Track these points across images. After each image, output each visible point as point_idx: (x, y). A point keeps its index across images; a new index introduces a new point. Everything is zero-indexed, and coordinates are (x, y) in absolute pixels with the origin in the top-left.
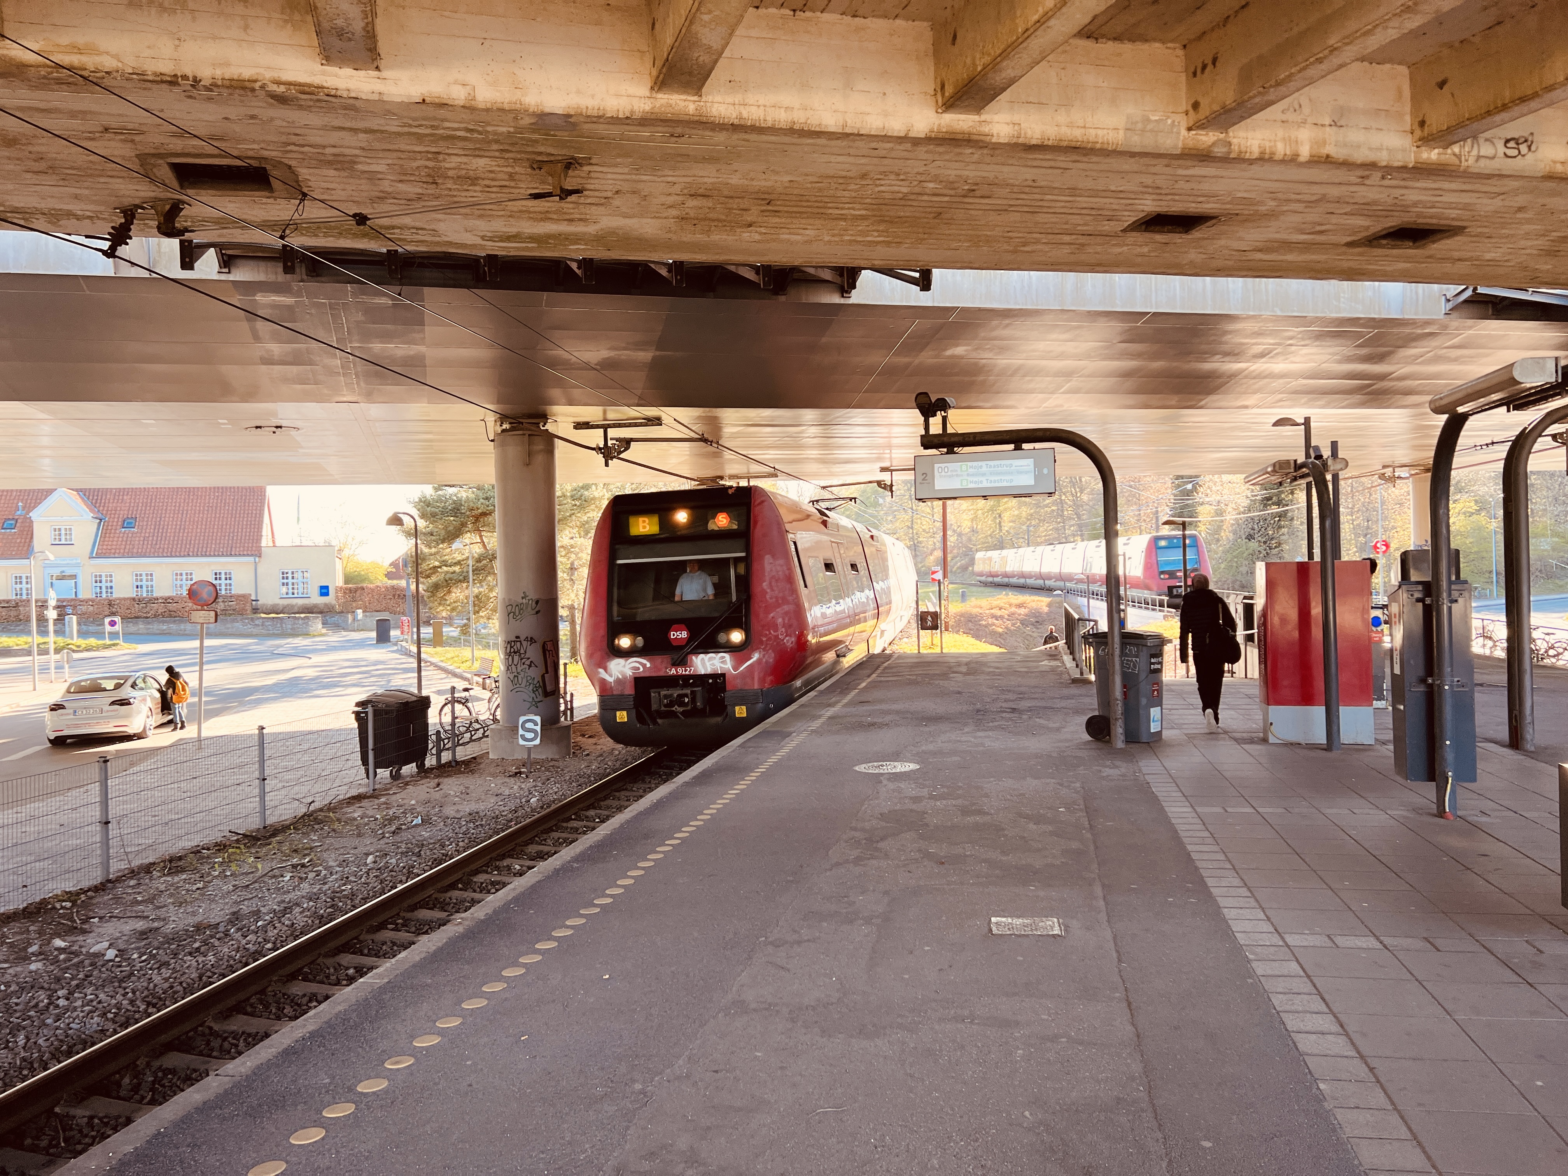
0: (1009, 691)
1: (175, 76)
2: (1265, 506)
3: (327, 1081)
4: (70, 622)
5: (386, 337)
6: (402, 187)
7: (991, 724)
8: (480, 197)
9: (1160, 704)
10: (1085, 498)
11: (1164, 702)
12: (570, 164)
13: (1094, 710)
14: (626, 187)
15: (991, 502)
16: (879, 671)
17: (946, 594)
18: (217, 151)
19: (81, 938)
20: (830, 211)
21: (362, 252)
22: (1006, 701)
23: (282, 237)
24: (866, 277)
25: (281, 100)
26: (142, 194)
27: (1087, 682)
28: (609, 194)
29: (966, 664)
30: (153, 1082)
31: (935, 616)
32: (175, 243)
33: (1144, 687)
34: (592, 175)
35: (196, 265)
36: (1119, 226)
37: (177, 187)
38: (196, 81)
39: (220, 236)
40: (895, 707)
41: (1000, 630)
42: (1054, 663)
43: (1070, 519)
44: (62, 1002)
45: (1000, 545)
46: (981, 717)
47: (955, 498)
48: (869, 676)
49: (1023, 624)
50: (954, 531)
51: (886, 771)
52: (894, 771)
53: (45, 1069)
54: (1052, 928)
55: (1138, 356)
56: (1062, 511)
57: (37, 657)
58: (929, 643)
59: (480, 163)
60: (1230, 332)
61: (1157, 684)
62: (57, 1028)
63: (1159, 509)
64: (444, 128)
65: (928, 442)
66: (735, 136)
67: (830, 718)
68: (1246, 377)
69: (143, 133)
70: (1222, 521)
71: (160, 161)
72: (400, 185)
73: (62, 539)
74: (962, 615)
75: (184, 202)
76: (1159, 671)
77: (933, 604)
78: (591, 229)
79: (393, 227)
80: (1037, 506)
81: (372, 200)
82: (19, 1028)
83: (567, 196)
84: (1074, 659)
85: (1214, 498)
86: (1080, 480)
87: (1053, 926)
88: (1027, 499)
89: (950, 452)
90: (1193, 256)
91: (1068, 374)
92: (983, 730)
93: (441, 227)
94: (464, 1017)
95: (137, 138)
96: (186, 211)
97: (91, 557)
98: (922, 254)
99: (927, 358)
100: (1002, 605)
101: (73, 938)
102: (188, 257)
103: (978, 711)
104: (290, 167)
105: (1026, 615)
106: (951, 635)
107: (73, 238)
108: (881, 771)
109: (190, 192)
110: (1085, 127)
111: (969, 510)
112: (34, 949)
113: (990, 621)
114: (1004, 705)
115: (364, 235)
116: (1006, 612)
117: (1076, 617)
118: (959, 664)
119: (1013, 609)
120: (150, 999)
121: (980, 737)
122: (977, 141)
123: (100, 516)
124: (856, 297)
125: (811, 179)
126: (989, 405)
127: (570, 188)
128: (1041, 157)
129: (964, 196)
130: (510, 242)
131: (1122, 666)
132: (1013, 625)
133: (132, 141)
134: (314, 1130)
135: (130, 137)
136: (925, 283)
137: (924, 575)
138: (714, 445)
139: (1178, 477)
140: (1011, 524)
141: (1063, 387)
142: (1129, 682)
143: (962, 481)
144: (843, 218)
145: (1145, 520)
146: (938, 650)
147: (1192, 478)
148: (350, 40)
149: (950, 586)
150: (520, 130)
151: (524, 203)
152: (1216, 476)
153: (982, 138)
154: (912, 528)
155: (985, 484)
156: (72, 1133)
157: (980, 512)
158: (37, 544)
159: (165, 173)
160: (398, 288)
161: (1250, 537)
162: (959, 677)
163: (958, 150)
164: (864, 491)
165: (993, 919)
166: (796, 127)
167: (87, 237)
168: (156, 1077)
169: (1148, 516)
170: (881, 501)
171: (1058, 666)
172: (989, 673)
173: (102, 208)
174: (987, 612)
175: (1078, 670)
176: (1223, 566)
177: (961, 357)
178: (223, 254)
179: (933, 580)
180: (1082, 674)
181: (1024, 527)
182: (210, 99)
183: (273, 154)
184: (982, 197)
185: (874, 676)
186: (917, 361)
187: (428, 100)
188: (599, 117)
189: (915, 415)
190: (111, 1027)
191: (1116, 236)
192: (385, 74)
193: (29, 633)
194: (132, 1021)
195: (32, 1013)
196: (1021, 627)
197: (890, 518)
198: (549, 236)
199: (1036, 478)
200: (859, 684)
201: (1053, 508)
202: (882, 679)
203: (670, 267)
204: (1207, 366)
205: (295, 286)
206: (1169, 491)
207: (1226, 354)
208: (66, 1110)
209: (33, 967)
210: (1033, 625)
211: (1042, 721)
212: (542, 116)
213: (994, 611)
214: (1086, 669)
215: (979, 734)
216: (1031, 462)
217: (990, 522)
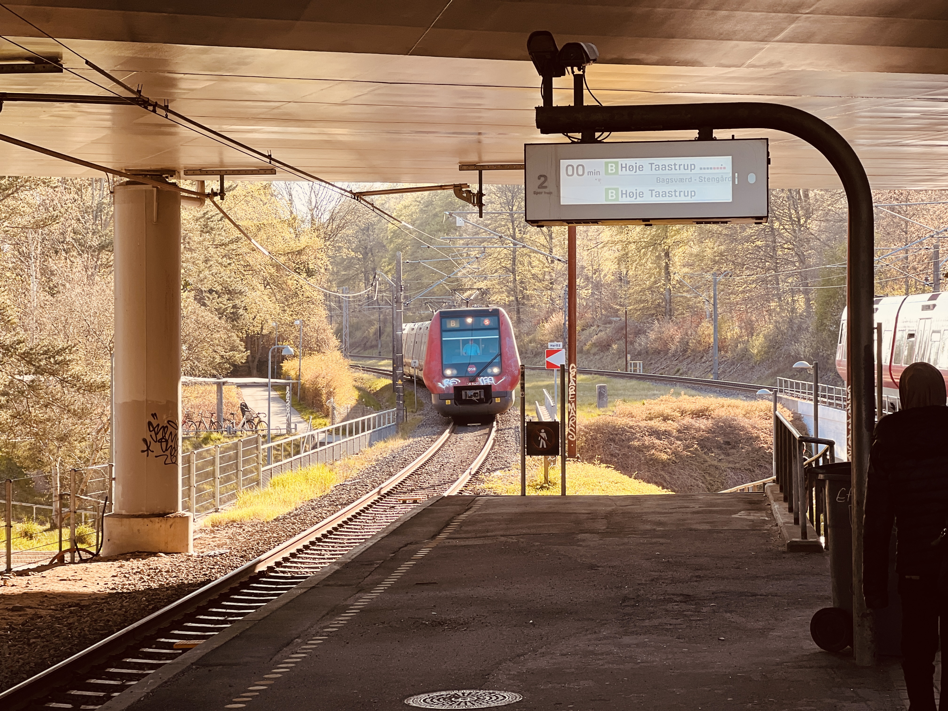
0: (679, 564)
7: (647, 623)
13: (825, 599)
15: (653, 231)
16: (450, 529)
17: (572, 392)
22: (674, 581)
27: (814, 549)
29: (606, 517)
31: (554, 430)
40: (481, 592)
41: (664, 457)
42: (755, 516)
43: (788, 262)
46: (629, 610)
47: (595, 222)
48: (433, 537)
49: (702, 447)
50: (587, 279)
51: (463, 707)
52: (477, 706)
56: (774, 249)
58: (540, 478)
65: (549, 120)
67: (362, 610)
74: (599, 429)
77: (551, 410)
80: (732, 238)
84: (791, 510)
86: (806, 196)
88: (715, 227)
89: (589, 139)
92: (632, 633)
103: (625, 599)
105: (709, 431)
106: (579, 464)
108: (455, 707)
111: (615, 243)
113: (648, 441)
114: (670, 589)
116: (676, 425)
117: (797, 435)
118: (593, 516)
119: (688, 420)
121: (628, 645)
126: (655, 58)
132: (687, 447)
138: (158, 110)
140: (686, 270)
141: (782, 30)
143: (607, 190)
145: (915, 269)
146: (556, 491)
149: (580, 377)
154: (513, 272)
155: (648, 199)
157: (633, 246)
162: (593, 540)
164: (429, 203)
170: (459, 221)
171: (764, 522)
172: (645, 532)
174: (643, 424)
175: (798, 530)
179: (550, 366)
180: (804, 535)
181: (709, 276)
185: (442, 536)
196: (700, 452)
199: (736, 191)
200: (415, 552)
201: (759, 243)
202: (457, 542)
210: (720, 447)
211: (735, 618)
213: (657, 424)
214: (811, 527)
215: (627, 640)
216: (727, 160)
217: (649, 265)
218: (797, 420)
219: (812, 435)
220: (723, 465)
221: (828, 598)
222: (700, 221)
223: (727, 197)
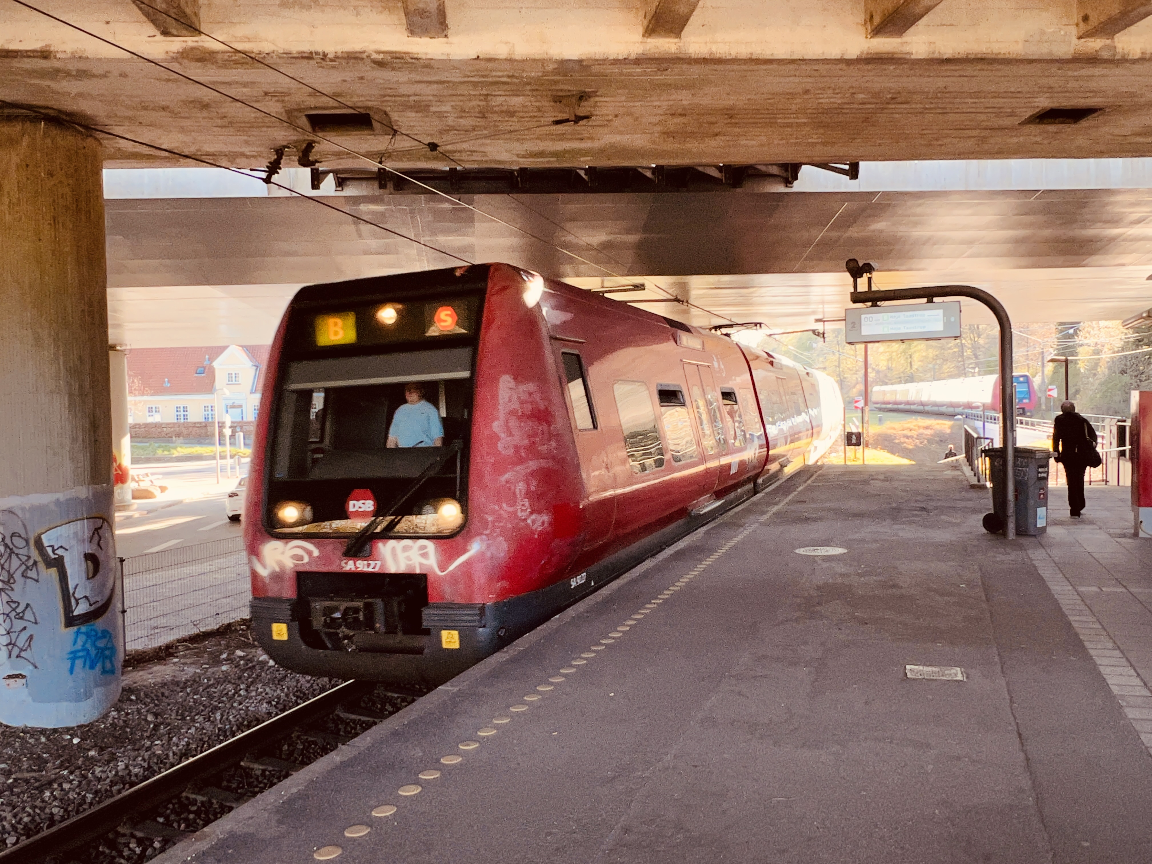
0: (919, 494)
1: (311, 53)
2: (1137, 346)
3: (420, 754)
4: (239, 437)
5: (447, 232)
6: (463, 121)
7: (904, 519)
8: (516, 126)
9: (1045, 505)
10: (981, 341)
11: (1049, 503)
12: (582, 97)
13: (990, 509)
14: (621, 111)
15: (904, 345)
16: (812, 479)
17: (867, 418)
18: (336, 104)
19: (253, 650)
20: (779, 121)
21: (432, 171)
22: (916, 502)
23: (380, 163)
24: (806, 170)
25: (380, 64)
26: (289, 138)
27: (984, 487)
28: (610, 118)
30: (302, 750)
31: (859, 436)
32: (308, 170)
33: (1032, 491)
34: (598, 104)
35: (321, 186)
36: (1016, 121)
37: (310, 130)
38: (325, 55)
39: (338, 164)
40: (827, 505)
41: (910, 447)
42: (956, 473)
43: (969, 358)
44: (242, 692)
45: (911, 379)
46: (896, 514)
47: (878, 342)
48: (805, 482)
49: (929, 443)
50: (873, 369)
51: (820, 554)
52: (826, 554)
53: (233, 736)
54: (956, 675)
55: (1031, 225)
56: (963, 353)
57: (219, 461)
58: (852, 457)
59: (517, 101)
60: (1112, 203)
61: (1043, 489)
62: (240, 710)
63: (1045, 350)
64: (492, 77)
65: (857, 298)
66: (707, 67)
68: (1124, 240)
69: (289, 94)
70: (1099, 359)
71: (300, 114)
72: (461, 120)
73: (233, 379)
74: (879, 435)
75: (314, 142)
76: (1046, 479)
77: (857, 427)
78: (596, 145)
79: (455, 152)
81: (441, 132)
82: (217, 708)
83: (579, 120)
85: (1091, 341)
86: (978, 328)
87: (957, 674)
89: (875, 305)
90: (1081, 141)
91: (970, 242)
92: (897, 524)
93: (488, 149)
94: (512, 717)
95: (286, 99)
96: (317, 148)
97: (251, 393)
98: (852, 151)
99: (854, 232)
100: (912, 427)
101: (249, 650)
102: (316, 180)
103: (893, 509)
104: (385, 113)
105: (932, 435)
106: (870, 450)
107: (242, 171)
108: (816, 554)
109: (320, 134)
110: (989, 42)
111: (886, 352)
112: (224, 656)
113: (902, 440)
114: (915, 505)
115: (435, 158)
116: (916, 433)
117: (975, 435)
118: (878, 473)
119: (921, 431)
120: (298, 694)
121: (896, 529)
122: (900, 59)
123: (257, 364)
124: (798, 186)
125: (765, 96)
126: (904, 268)
127: (582, 115)
128: (953, 68)
129: (888, 103)
130: (538, 157)
131: (1015, 475)
132: (921, 443)
133: (283, 101)
134: (413, 787)
135: (281, 99)
136: (853, 173)
137: (849, 404)
139: (1061, 324)
142: (1020, 487)
143: (883, 328)
144: (789, 125)
145: (1033, 359)
146: (860, 462)
147: (1074, 325)
148: (428, 17)
150: (545, 74)
151: (547, 128)
152: (1094, 322)
153: (904, 56)
154: (839, 367)
155: (903, 331)
156: (252, 780)
157: (894, 354)
158: (218, 384)
159: (304, 122)
160: (458, 196)
161: (1123, 372)
162: (878, 484)
163: (884, 67)
165: (908, 667)
166: (754, 57)
167: (251, 170)
168: (304, 746)
169: (1035, 355)
170: (814, 345)
171: (959, 475)
172: (902, 480)
173: (262, 149)
174: (900, 432)
175: (976, 478)
176: (1098, 396)
177: (881, 231)
178: (338, 178)
180: (979, 481)
181: (931, 366)
182: (334, 67)
183: (375, 103)
184: (902, 103)
185: (809, 482)
186: (847, 235)
187: (481, 57)
188: (604, 60)
189: (847, 277)
190: (274, 710)
191: (1012, 128)
192: (451, 39)
193: (213, 444)
194: (287, 708)
195: (224, 699)
196: (928, 445)
197: (821, 359)
198: (566, 152)
199: (945, 325)
202: (816, 484)
203: (653, 170)
204: (1090, 232)
205: (386, 198)
206: (1053, 335)
207: (1106, 222)
208: (248, 764)
209: (224, 668)
210: (937, 443)
211: (946, 518)
212: (563, 62)
213: (906, 432)
214: (982, 478)
215: (896, 527)
216: (940, 312)
217: (902, 362)
218: (975, 430)
219: (982, 436)
222: (928, 339)
223: (941, 328)
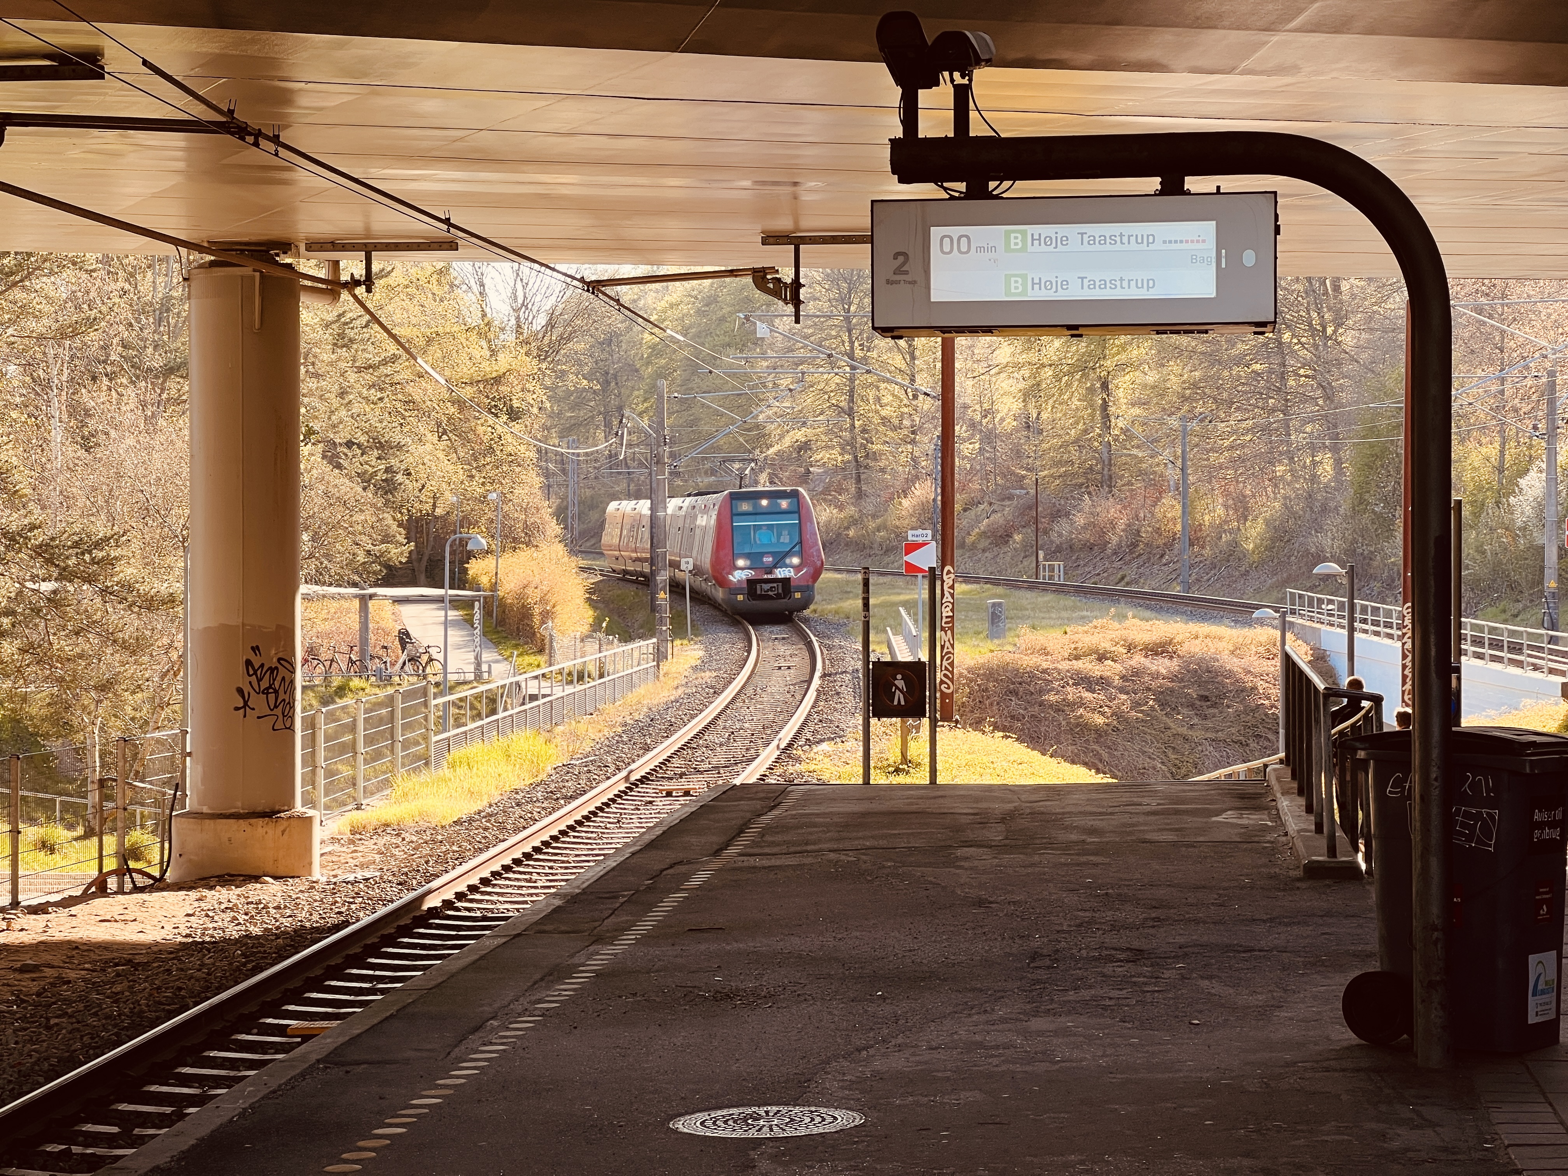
0: (1123, 899)
7: (1071, 996)
9: (1554, 942)
10: (1347, 339)
15: (1082, 345)
16: (743, 842)
17: (947, 612)
22: (1114, 927)
27: (1348, 875)
29: (1003, 820)
31: (917, 676)
33: (1513, 892)
40: (796, 943)
41: (1100, 720)
42: (1252, 819)
43: (1306, 399)
46: (1042, 974)
47: (988, 330)
48: (717, 853)
49: (1163, 705)
50: (973, 425)
51: (766, 1134)
52: (789, 1133)
56: (1283, 377)
58: (894, 756)
61: (1550, 884)
65: (912, 160)
67: (599, 974)
74: (991, 673)
76: (1556, 847)
77: (912, 643)
80: (1213, 359)
84: (1309, 809)
86: (1337, 288)
88: (1183, 340)
89: (978, 192)
92: (1048, 1012)
100: (1106, 645)
103: (1035, 956)
105: (1174, 678)
106: (959, 732)
108: (753, 1134)
111: (1018, 366)
113: (1071, 693)
114: (1111, 940)
116: (1118, 667)
117: (1320, 684)
118: (983, 819)
119: (1138, 660)
121: (1041, 1033)
126: (1088, 57)
132: (1136, 705)
138: (263, 143)
140: (1136, 411)
141: (1300, 11)
143: (1008, 278)
145: (1516, 410)
146: (921, 777)
149: (962, 588)
154: (851, 413)
155: (1076, 292)
157: (1049, 372)
162: (984, 858)
164: (711, 300)
169: (1526, 397)
170: (762, 330)
171: (1265, 829)
172: (1067, 847)
174: (1064, 666)
175: (1322, 842)
179: (912, 569)
180: (1332, 850)
181: (1173, 422)
185: (732, 851)
196: (1159, 713)
199: (1221, 276)
200: (687, 877)
201: (1257, 367)
202: (758, 862)
210: (1192, 706)
211: (1216, 988)
215: (1037, 1024)
216: (1208, 228)
217: (1076, 403)
218: (1320, 659)
220: (1197, 735)
221: (1370, 955)
222: (1161, 329)
223: (1208, 290)
